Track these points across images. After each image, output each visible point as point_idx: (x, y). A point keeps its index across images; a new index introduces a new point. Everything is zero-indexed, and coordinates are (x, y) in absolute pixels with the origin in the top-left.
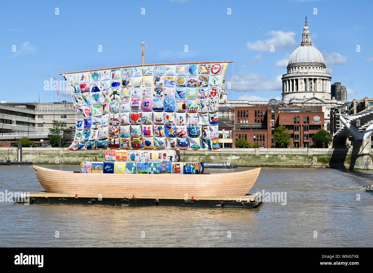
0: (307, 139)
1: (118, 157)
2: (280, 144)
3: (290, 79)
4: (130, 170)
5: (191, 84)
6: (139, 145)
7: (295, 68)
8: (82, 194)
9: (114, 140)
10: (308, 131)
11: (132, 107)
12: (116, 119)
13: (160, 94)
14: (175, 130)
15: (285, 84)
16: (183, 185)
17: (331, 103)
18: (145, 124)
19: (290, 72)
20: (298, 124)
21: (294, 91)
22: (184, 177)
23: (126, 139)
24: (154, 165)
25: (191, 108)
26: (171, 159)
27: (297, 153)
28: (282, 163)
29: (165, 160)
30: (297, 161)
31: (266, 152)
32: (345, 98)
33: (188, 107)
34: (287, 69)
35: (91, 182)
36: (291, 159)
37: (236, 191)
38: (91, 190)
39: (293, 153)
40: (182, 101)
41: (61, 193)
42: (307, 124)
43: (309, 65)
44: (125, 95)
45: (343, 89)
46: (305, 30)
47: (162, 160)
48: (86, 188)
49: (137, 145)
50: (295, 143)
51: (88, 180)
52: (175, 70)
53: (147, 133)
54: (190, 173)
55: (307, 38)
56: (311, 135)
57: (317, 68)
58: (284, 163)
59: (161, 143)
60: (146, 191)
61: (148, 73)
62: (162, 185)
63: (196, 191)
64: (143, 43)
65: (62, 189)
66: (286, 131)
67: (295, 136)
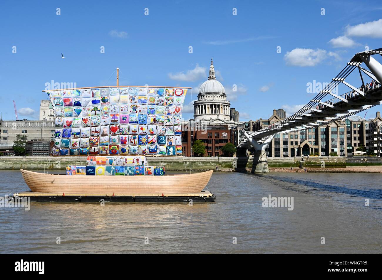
0: (218, 150)
1: (98, 162)
2: (198, 154)
3: (200, 105)
4: (109, 173)
5: (160, 103)
6: (116, 151)
7: (204, 97)
8: (68, 193)
9: (95, 148)
10: (218, 144)
11: (112, 121)
12: (98, 131)
13: (135, 111)
14: (147, 139)
15: (196, 108)
16: (154, 185)
17: (230, 123)
18: (123, 134)
19: (200, 99)
20: (211, 139)
21: (203, 114)
22: (154, 178)
23: (105, 147)
24: (129, 168)
25: (160, 122)
26: (143, 164)
27: (211, 161)
28: (199, 168)
29: (138, 164)
30: (211, 167)
31: (187, 160)
32: (238, 120)
33: (158, 121)
34: (197, 97)
35: (75, 183)
36: (206, 165)
37: (194, 189)
38: (76, 189)
39: (208, 161)
40: (153, 116)
41: (48, 192)
42: (218, 139)
43: (215, 94)
44: (106, 111)
45: (236, 113)
46: (211, 68)
47: (135, 164)
48: (71, 188)
49: (114, 152)
50: (208, 153)
51: (73, 181)
52: (146, 91)
53: (123, 142)
54: (159, 174)
55: (213, 74)
56: (220, 147)
57: (220, 96)
58: (201, 168)
59: (135, 150)
60: (123, 189)
61: (124, 93)
62: (137, 185)
63: (164, 189)
64: (118, 68)
65: (49, 189)
66: (202, 144)
67: (209, 147)
